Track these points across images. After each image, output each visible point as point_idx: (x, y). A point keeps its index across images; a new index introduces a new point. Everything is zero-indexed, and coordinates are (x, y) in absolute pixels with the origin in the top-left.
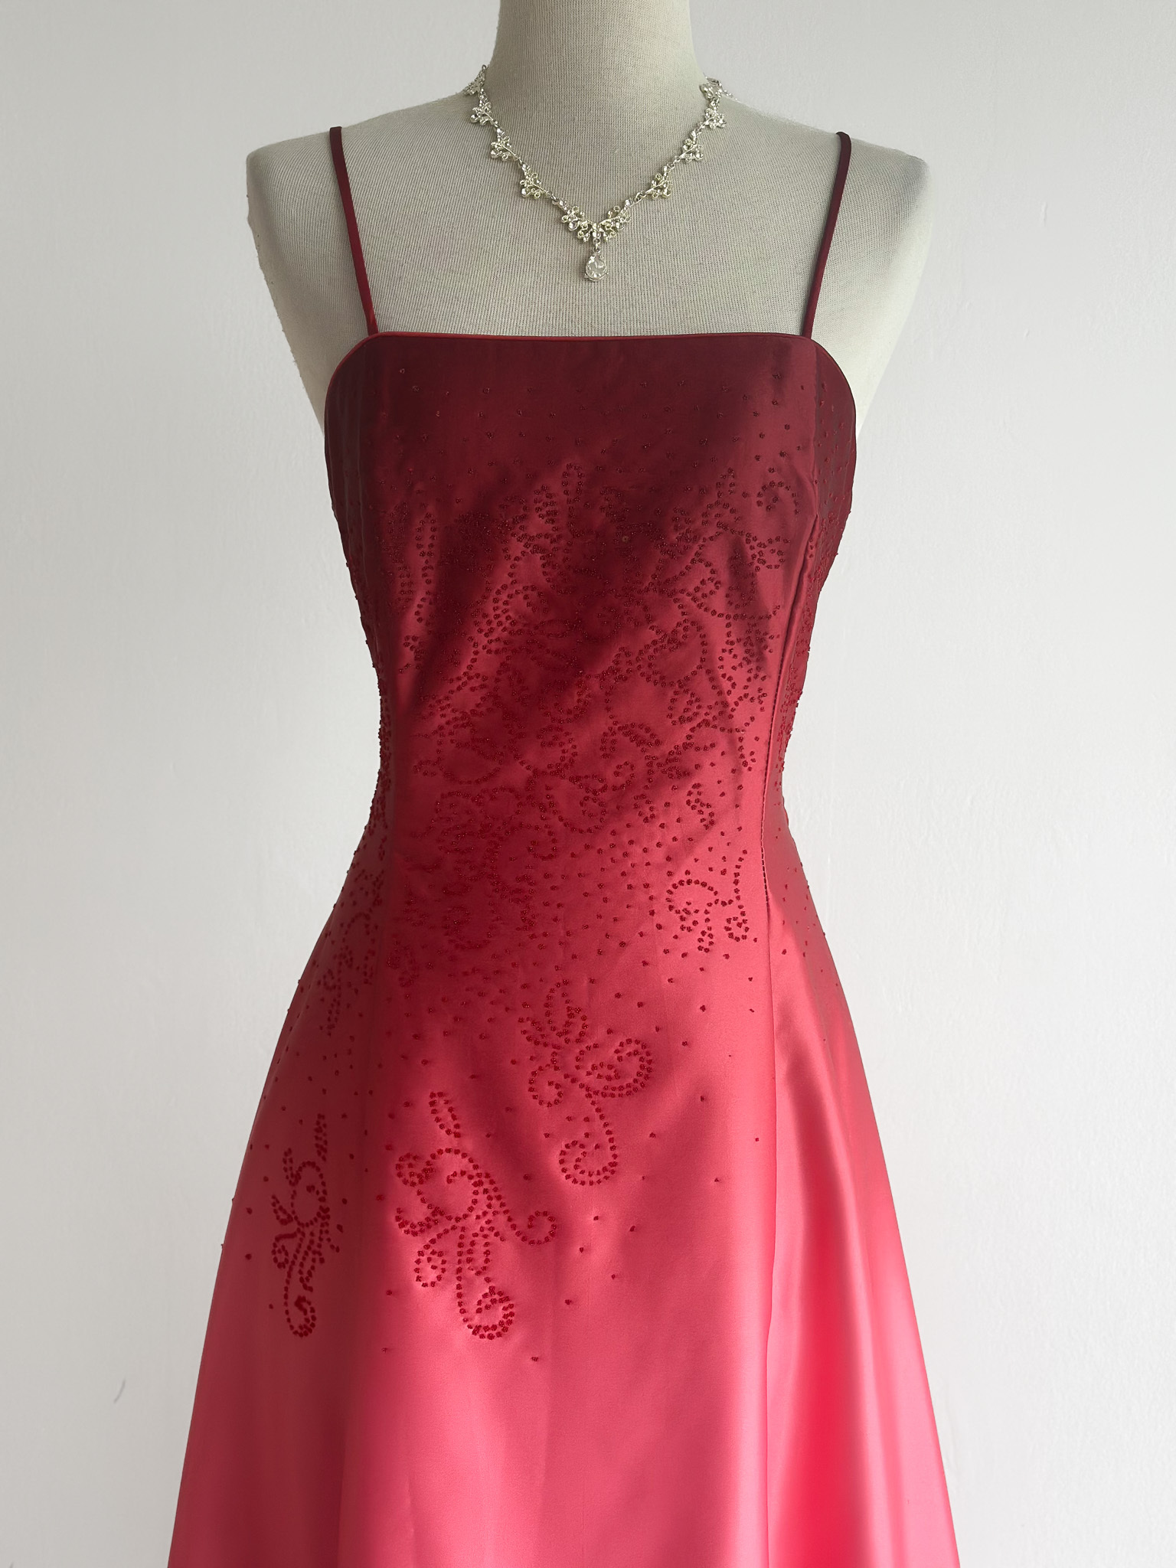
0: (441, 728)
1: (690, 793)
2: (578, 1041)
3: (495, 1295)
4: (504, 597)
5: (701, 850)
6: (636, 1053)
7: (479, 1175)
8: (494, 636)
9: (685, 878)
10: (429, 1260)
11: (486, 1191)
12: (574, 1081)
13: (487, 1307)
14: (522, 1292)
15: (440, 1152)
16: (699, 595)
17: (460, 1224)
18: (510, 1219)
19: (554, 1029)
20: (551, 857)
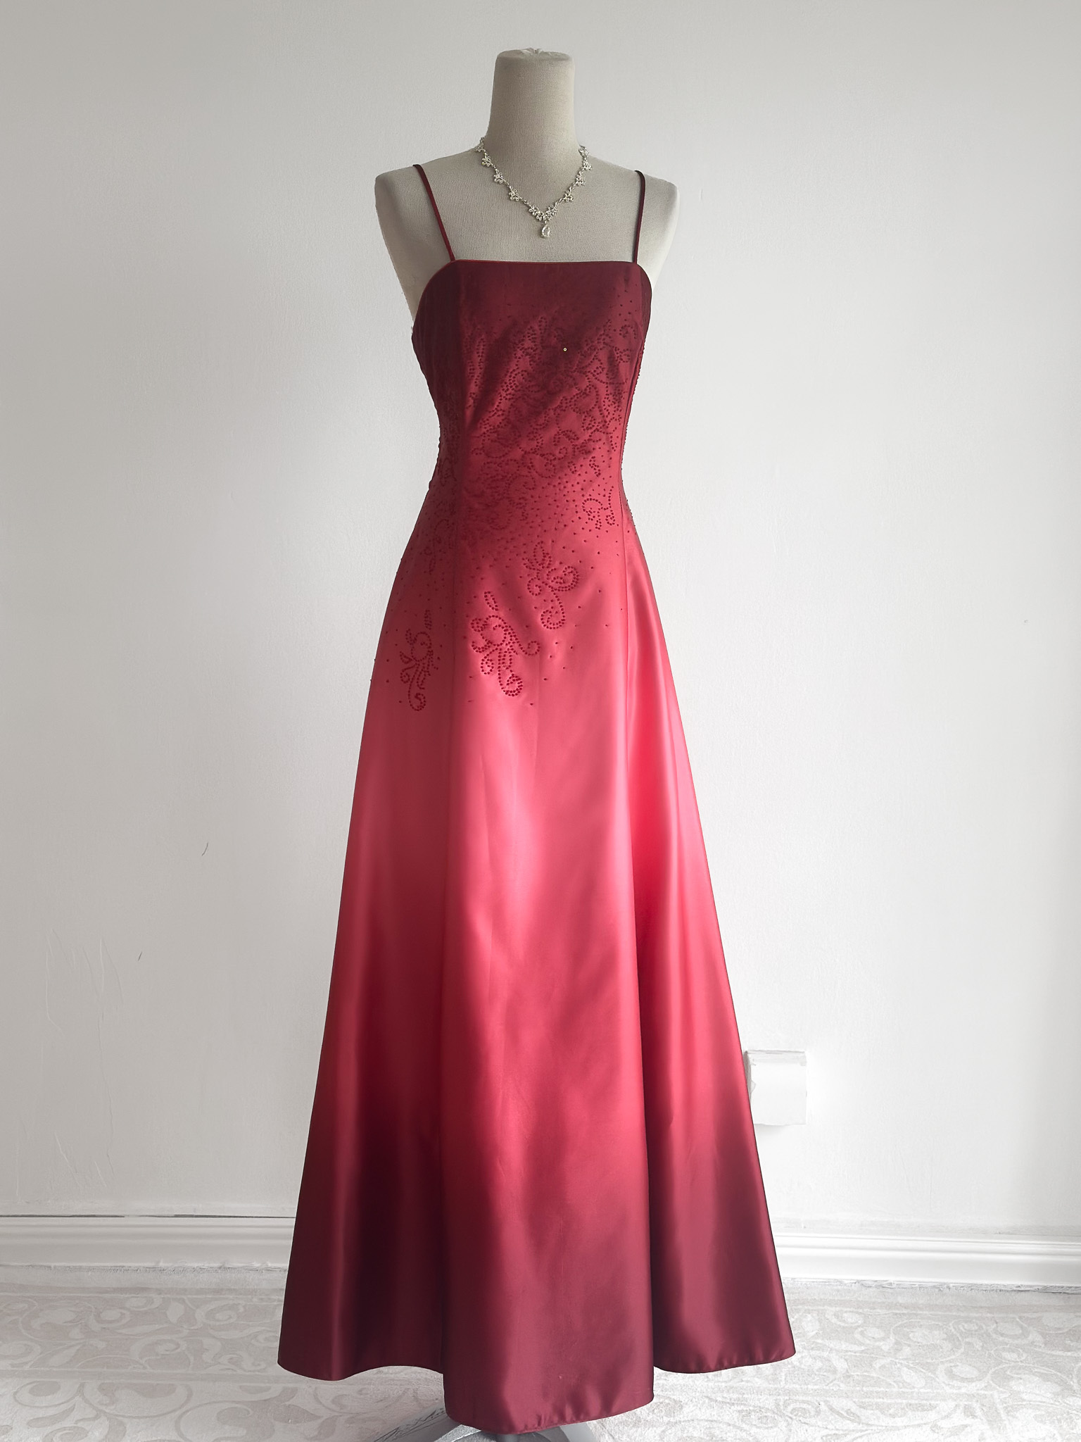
0: (484, 433)
1: (591, 461)
2: (548, 567)
3: (516, 678)
4: (513, 375)
5: (595, 485)
6: (572, 572)
7: (506, 626)
8: (508, 392)
9: (589, 498)
10: (487, 663)
11: (509, 633)
12: (546, 584)
13: (512, 683)
14: (526, 676)
15: (490, 617)
16: (595, 374)
17: (499, 648)
18: (520, 645)
19: (537, 562)
20: (533, 489)
